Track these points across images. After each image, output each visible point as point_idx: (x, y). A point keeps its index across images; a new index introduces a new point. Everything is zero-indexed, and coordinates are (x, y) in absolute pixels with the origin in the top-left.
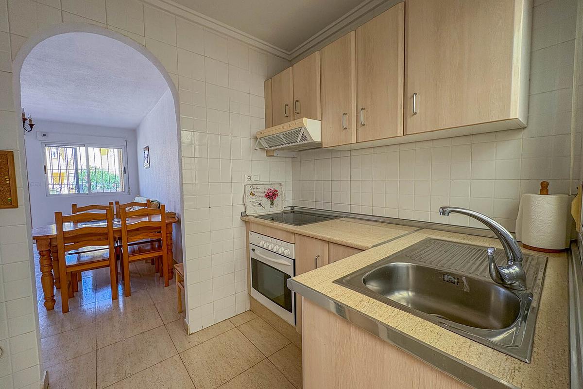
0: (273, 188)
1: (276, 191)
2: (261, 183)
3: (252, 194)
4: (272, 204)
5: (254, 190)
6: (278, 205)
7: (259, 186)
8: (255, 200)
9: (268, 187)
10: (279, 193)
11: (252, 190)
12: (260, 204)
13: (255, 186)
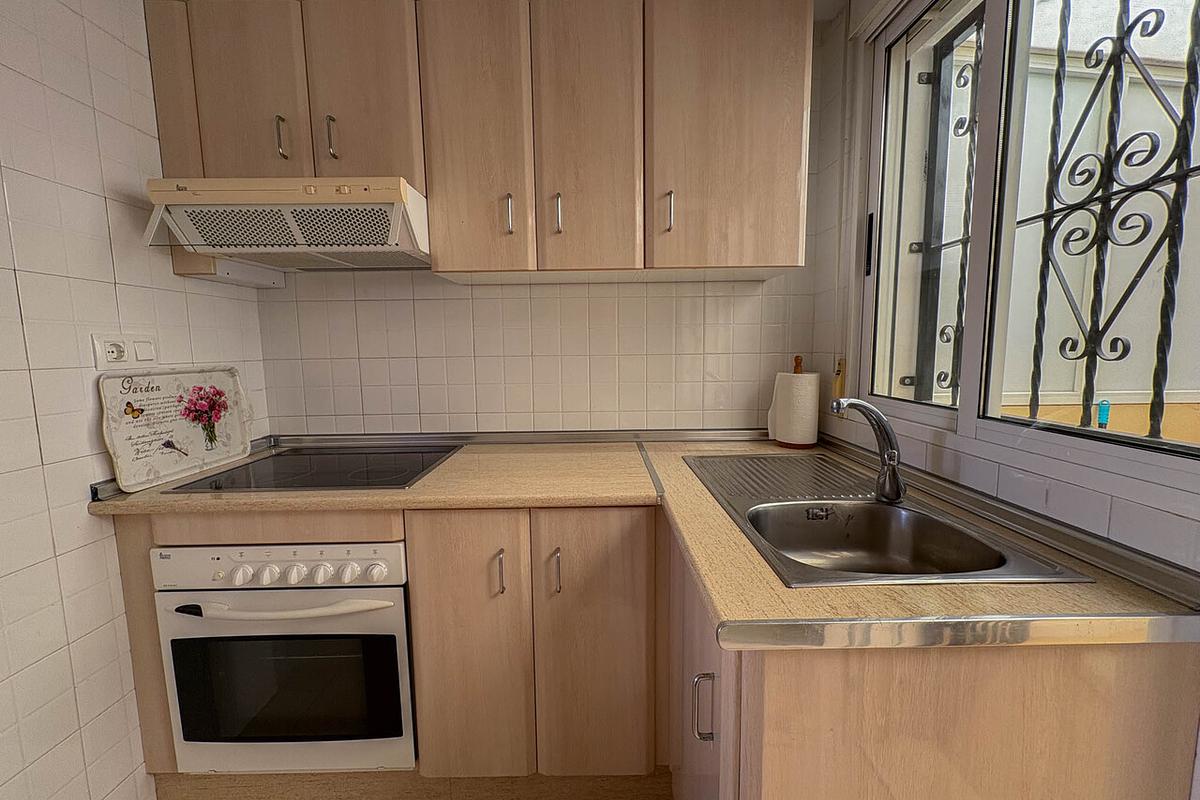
0: (207, 384)
1: (220, 393)
2: (167, 368)
3: (133, 410)
4: (211, 438)
5: (139, 396)
6: (228, 437)
7: (157, 381)
8: (146, 431)
9: (191, 382)
10: (229, 398)
11: (131, 397)
12: (169, 444)
13: (143, 382)
